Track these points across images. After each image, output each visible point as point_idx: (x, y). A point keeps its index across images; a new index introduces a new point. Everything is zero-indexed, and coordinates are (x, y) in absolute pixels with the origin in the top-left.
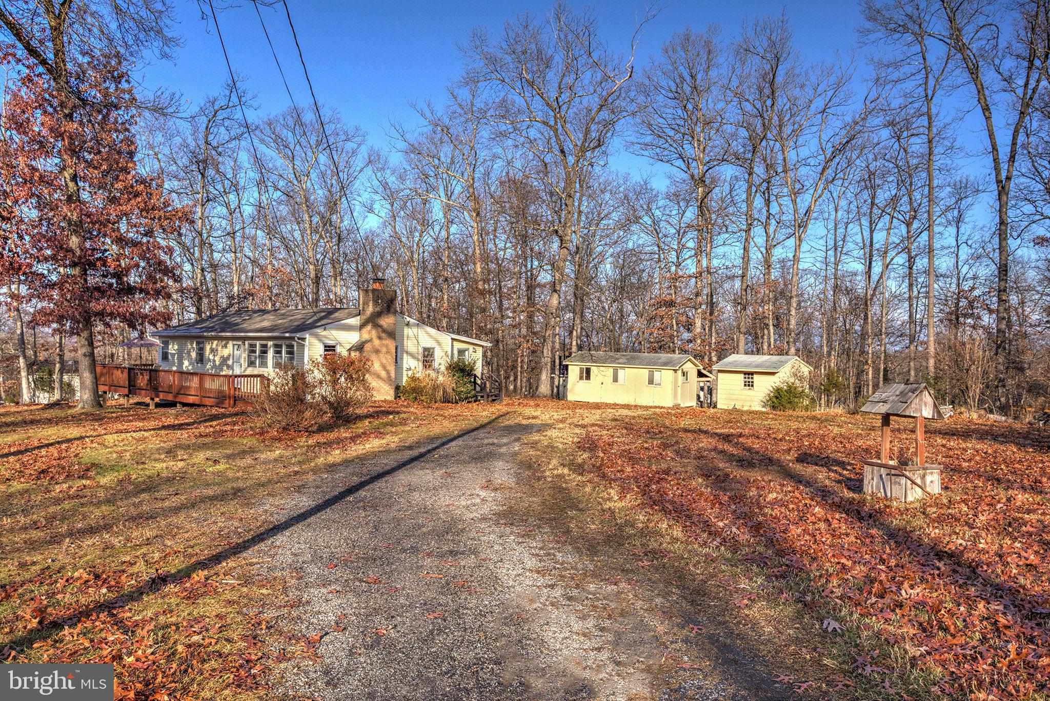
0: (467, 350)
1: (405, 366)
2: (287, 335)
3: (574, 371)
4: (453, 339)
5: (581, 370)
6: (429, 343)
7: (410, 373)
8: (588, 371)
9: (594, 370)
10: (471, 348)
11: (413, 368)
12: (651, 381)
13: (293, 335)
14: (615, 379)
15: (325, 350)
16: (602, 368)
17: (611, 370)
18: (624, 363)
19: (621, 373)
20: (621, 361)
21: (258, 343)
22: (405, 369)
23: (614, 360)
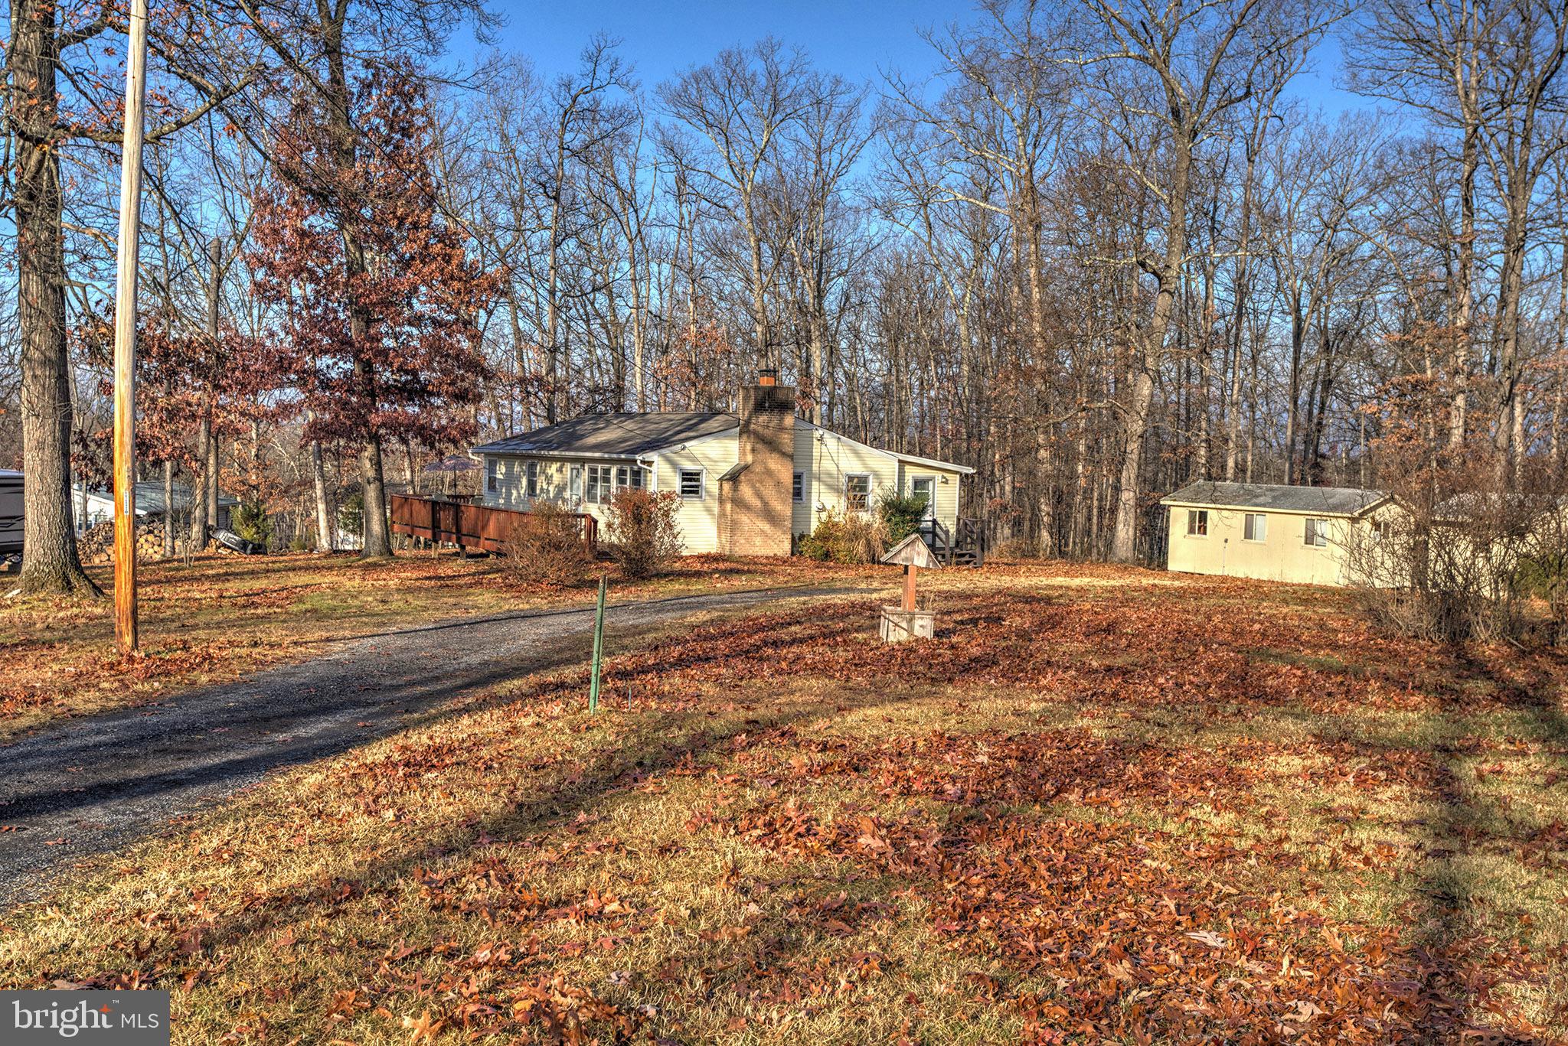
0: (932, 479)
1: (815, 505)
2: (623, 456)
3: (1179, 518)
4: (900, 461)
5: (1192, 515)
6: (857, 470)
7: (824, 516)
8: (1203, 516)
9: (1212, 515)
10: (938, 475)
11: (829, 507)
12: (1310, 538)
13: (630, 456)
14: (1249, 534)
15: (684, 480)
16: (1225, 513)
17: (1242, 516)
18: (1264, 505)
19: (1259, 521)
20: (1261, 500)
21: (599, 467)
22: (814, 509)
23: (1249, 497)
